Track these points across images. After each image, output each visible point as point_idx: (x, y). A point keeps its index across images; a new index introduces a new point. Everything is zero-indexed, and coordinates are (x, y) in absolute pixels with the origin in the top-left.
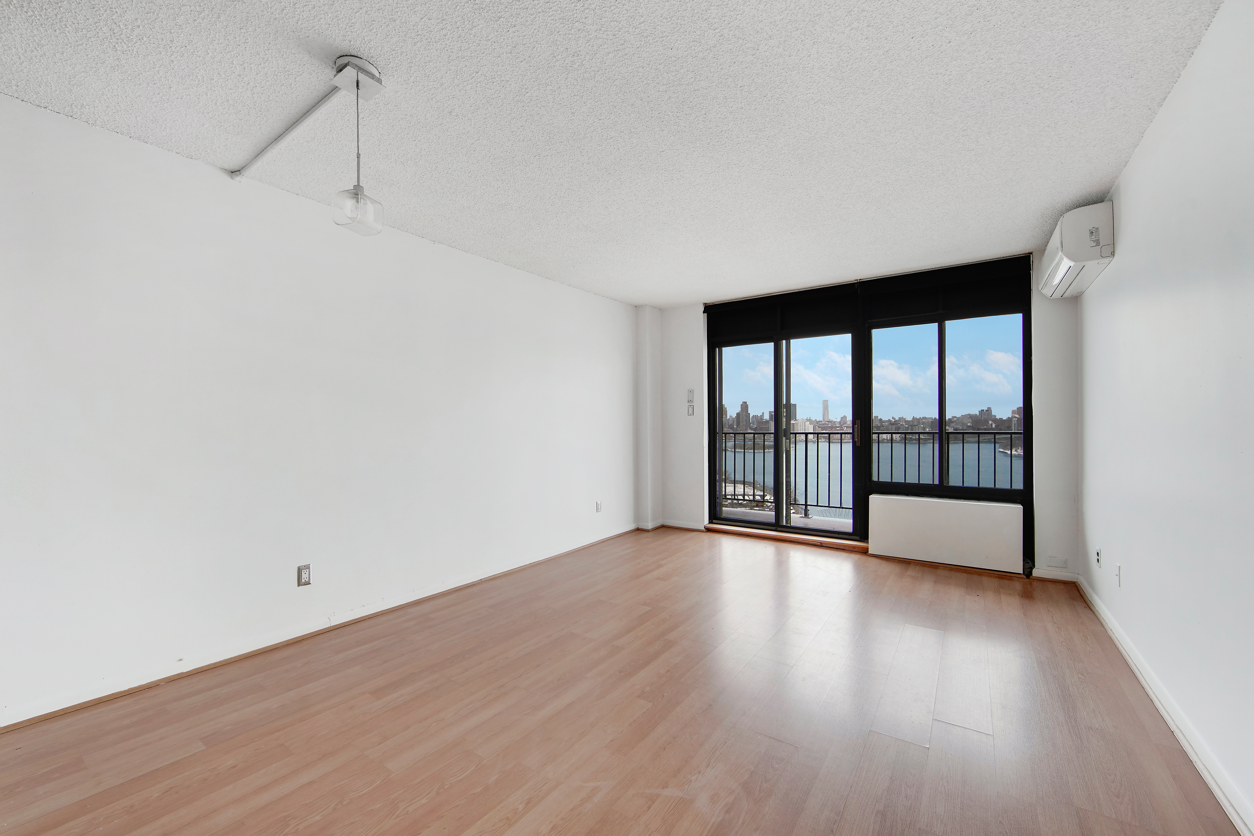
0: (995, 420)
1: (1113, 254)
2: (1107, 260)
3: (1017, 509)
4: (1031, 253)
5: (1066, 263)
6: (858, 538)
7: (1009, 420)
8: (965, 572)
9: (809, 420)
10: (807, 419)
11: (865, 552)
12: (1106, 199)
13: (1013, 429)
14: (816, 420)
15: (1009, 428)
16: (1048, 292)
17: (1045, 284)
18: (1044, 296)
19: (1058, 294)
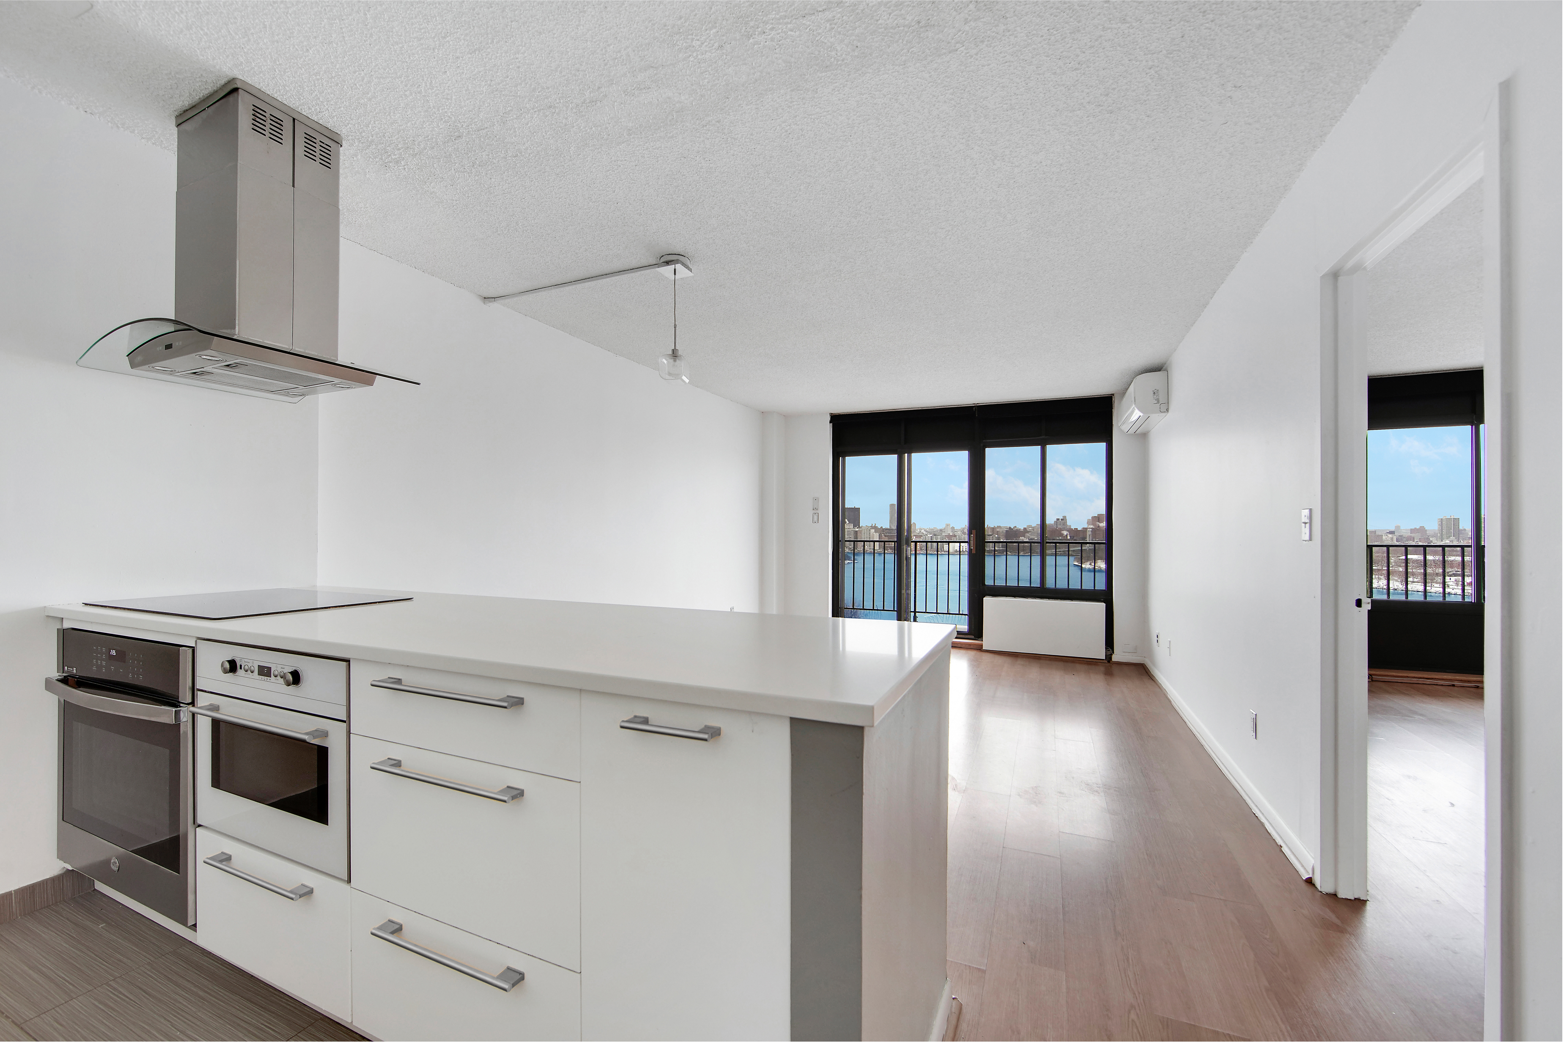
0: (1070, 530)
1: (1167, 410)
2: (1164, 414)
3: (1100, 607)
4: (1113, 395)
5: (1137, 414)
6: (973, 637)
7: (1085, 530)
8: (1062, 661)
9: (875, 528)
10: (871, 526)
11: (980, 648)
12: (1163, 369)
13: (1088, 539)
14: (882, 527)
15: (1085, 538)
16: (1125, 428)
17: (1124, 423)
18: (1122, 431)
19: (1132, 431)
